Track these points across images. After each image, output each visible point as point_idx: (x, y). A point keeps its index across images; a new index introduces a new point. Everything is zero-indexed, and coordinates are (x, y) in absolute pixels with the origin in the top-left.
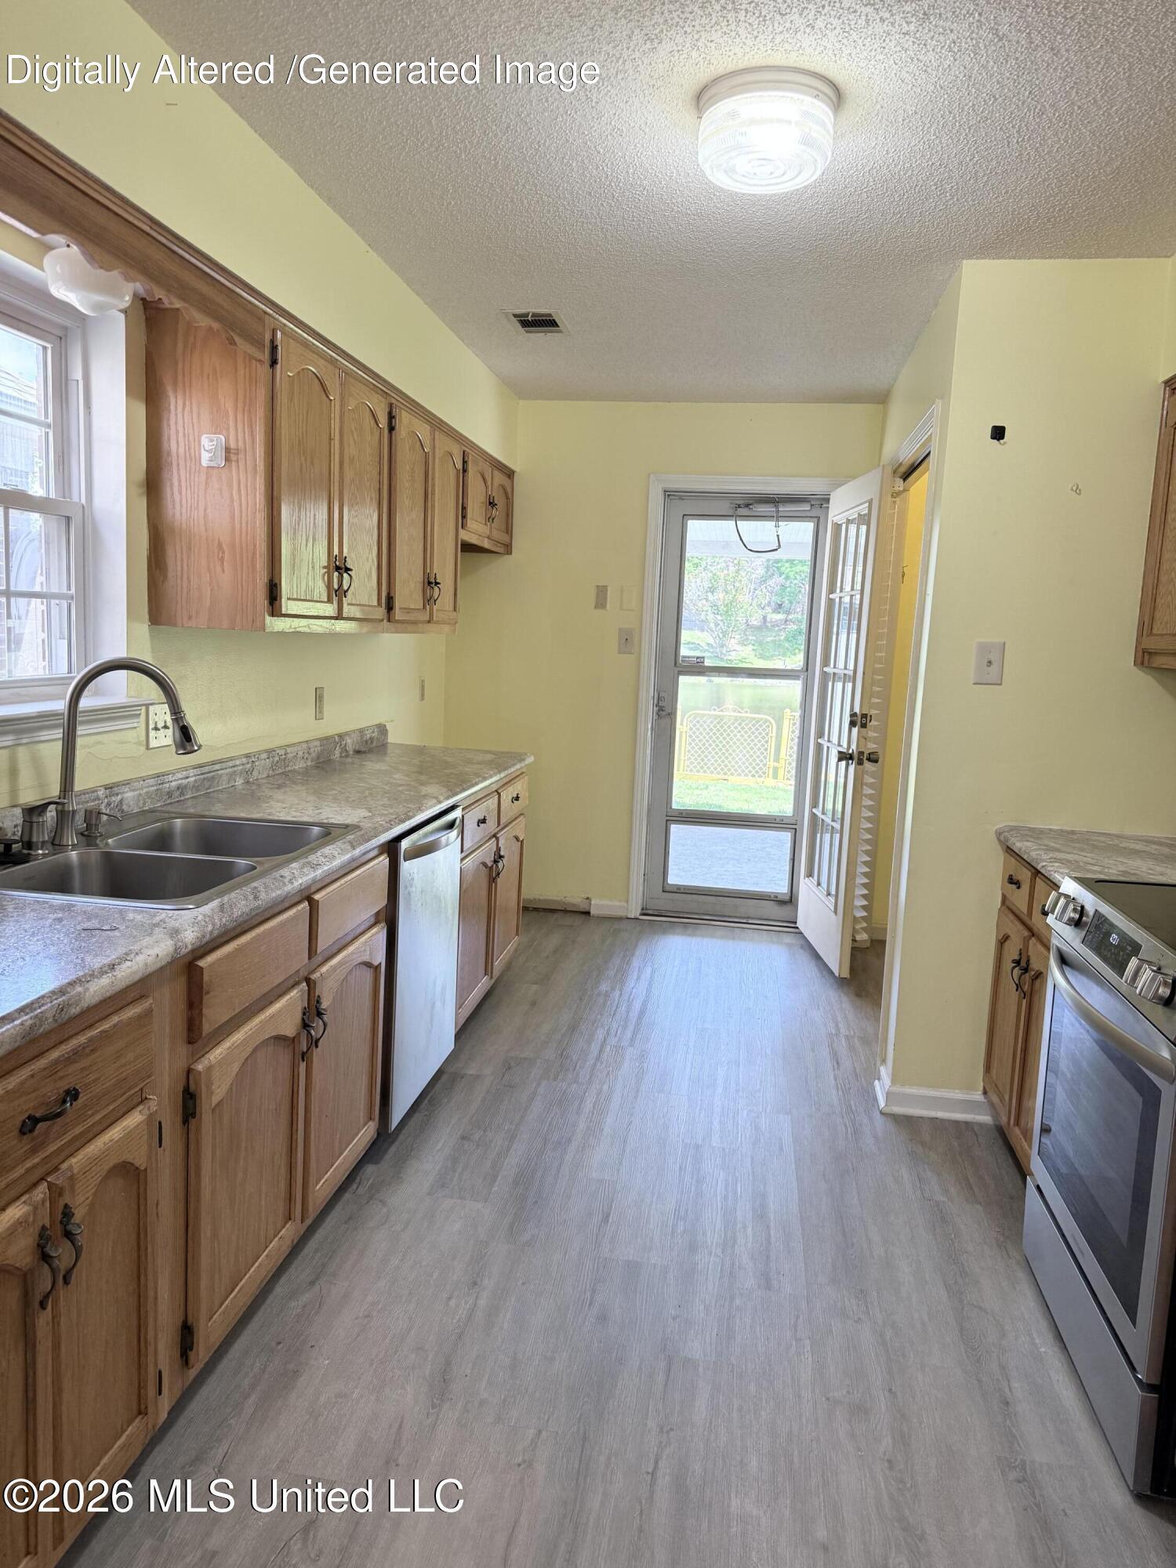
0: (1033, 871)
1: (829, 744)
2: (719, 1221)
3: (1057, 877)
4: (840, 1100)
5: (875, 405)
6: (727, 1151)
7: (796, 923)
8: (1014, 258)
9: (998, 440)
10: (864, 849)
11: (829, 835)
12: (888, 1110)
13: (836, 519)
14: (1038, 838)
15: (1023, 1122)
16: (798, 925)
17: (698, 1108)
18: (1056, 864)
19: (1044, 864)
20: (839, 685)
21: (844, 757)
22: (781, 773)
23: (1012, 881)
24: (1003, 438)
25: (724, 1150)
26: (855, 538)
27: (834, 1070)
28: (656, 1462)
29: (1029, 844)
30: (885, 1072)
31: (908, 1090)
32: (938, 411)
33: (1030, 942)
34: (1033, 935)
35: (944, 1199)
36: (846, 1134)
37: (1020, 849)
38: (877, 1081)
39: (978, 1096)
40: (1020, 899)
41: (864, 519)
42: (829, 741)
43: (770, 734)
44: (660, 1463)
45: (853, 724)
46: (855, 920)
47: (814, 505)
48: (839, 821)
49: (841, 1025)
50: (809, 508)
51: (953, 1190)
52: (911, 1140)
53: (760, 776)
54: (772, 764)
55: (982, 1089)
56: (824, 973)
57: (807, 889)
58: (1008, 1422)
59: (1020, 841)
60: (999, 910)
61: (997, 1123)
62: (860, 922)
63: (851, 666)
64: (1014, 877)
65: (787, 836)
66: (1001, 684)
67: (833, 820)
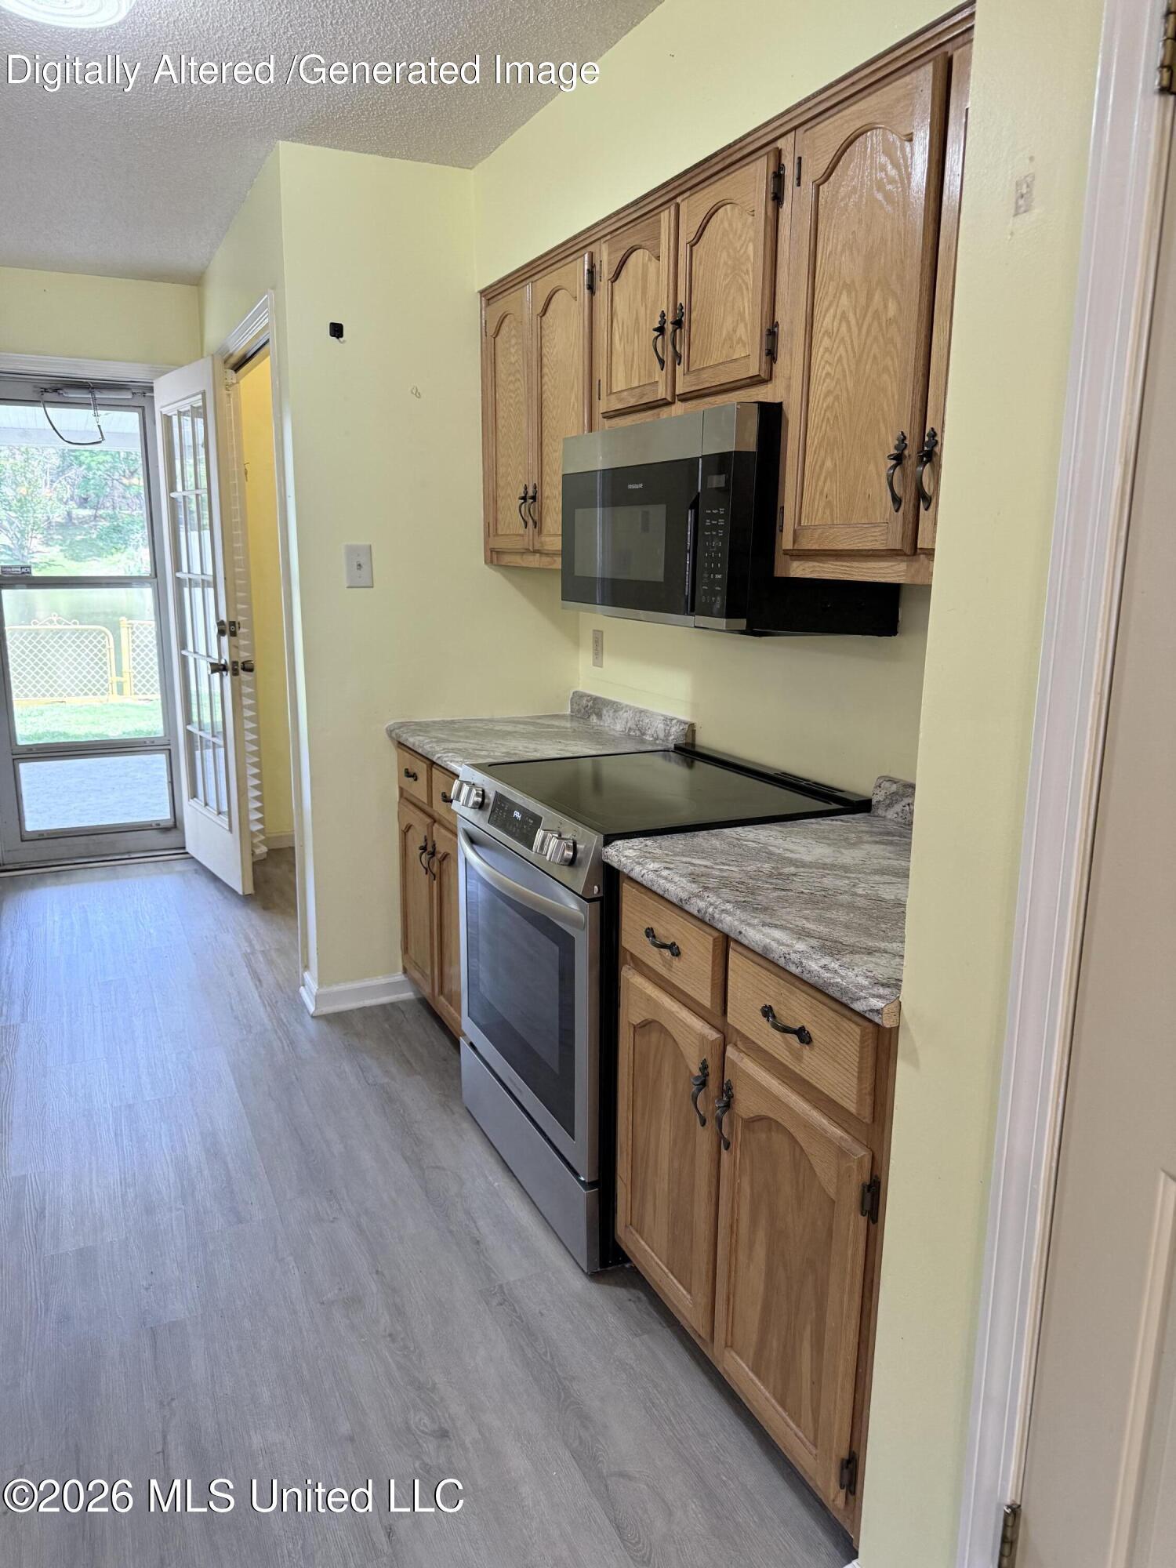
0: (428, 762)
1: (196, 656)
2: (172, 1175)
3: (455, 767)
4: (269, 1016)
5: (189, 286)
6: (164, 1101)
7: (184, 848)
8: (330, 147)
9: (338, 338)
10: (251, 761)
11: (211, 750)
12: (318, 1013)
13: (165, 411)
14: (426, 732)
15: (446, 991)
16: (187, 850)
17: (121, 1066)
18: (450, 754)
19: (439, 755)
20: (198, 591)
21: (217, 668)
22: (126, 688)
23: (408, 774)
24: (342, 336)
25: (159, 1100)
26: (190, 431)
27: (257, 988)
28: (164, 1438)
29: (421, 738)
30: (310, 978)
31: (335, 988)
32: (271, 300)
33: (434, 828)
34: (435, 822)
35: (386, 1080)
36: (283, 1047)
37: (414, 745)
38: (302, 987)
39: (399, 977)
40: (419, 790)
41: (199, 412)
42: (195, 652)
43: (107, 646)
44: (168, 1437)
45: (221, 633)
46: (253, 834)
47: (138, 395)
48: (221, 736)
49: (254, 942)
50: (130, 397)
51: (393, 1070)
52: (345, 1034)
53: (103, 694)
54: (115, 679)
55: (401, 968)
56: (226, 893)
57: (192, 812)
58: (482, 1258)
59: (412, 736)
60: (399, 802)
61: (419, 996)
62: (257, 836)
63: (210, 571)
64: (410, 771)
65: (162, 758)
66: (372, 587)
67: (213, 736)
